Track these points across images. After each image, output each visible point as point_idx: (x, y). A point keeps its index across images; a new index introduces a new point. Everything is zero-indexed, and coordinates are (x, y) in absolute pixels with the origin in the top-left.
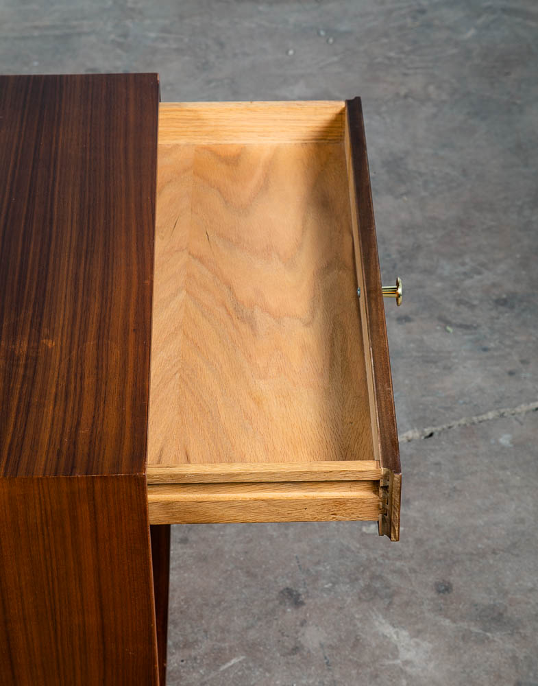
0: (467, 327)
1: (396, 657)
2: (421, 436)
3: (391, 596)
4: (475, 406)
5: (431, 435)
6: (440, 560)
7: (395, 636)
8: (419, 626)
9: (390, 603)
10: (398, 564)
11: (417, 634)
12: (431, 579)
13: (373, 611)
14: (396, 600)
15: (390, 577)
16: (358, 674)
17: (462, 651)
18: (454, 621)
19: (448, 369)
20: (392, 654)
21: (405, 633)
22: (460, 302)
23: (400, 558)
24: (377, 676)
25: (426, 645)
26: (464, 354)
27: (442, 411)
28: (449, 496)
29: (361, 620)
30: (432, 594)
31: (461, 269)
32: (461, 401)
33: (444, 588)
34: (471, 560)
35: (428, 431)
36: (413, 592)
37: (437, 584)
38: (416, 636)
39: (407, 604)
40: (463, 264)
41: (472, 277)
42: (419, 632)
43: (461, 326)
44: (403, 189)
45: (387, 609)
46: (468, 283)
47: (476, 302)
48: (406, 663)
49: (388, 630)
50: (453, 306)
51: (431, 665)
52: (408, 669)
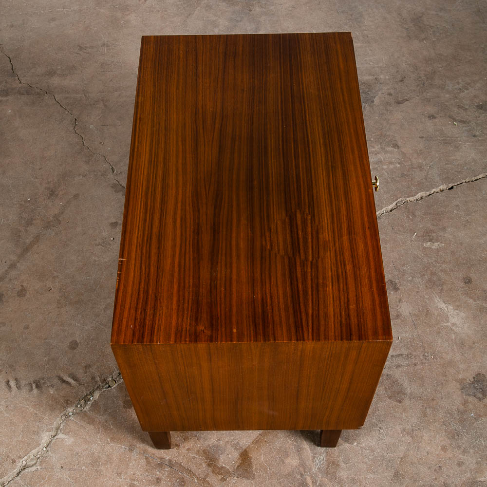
0: (464, 122)
1: (448, 322)
2: (447, 188)
3: (442, 285)
4: (473, 170)
5: (452, 188)
6: (464, 264)
7: (446, 309)
8: (458, 303)
9: (442, 289)
10: (444, 266)
11: (457, 308)
12: (461, 275)
13: (434, 294)
14: (445, 287)
15: (440, 274)
16: (430, 331)
17: (480, 318)
18: (475, 301)
19: (457, 148)
20: (446, 319)
21: (451, 307)
22: (459, 107)
23: (444, 262)
24: (439, 332)
25: (462, 314)
26: (464, 138)
27: (456, 173)
28: (465, 225)
29: (429, 299)
30: (462, 284)
31: (457, 86)
32: (466, 168)
33: (468, 281)
34: (479, 264)
35: (450, 186)
36: (453, 283)
37: (464, 278)
38: (457, 310)
39: (450, 290)
40: (458, 83)
41: (464, 92)
42: (458, 306)
43: (461, 121)
44: (423, 36)
45: (441, 293)
46: (462, 95)
47: (467, 107)
48: (453, 324)
49: (443, 305)
50: (456, 109)
51: (466, 326)
52: (454, 328)
